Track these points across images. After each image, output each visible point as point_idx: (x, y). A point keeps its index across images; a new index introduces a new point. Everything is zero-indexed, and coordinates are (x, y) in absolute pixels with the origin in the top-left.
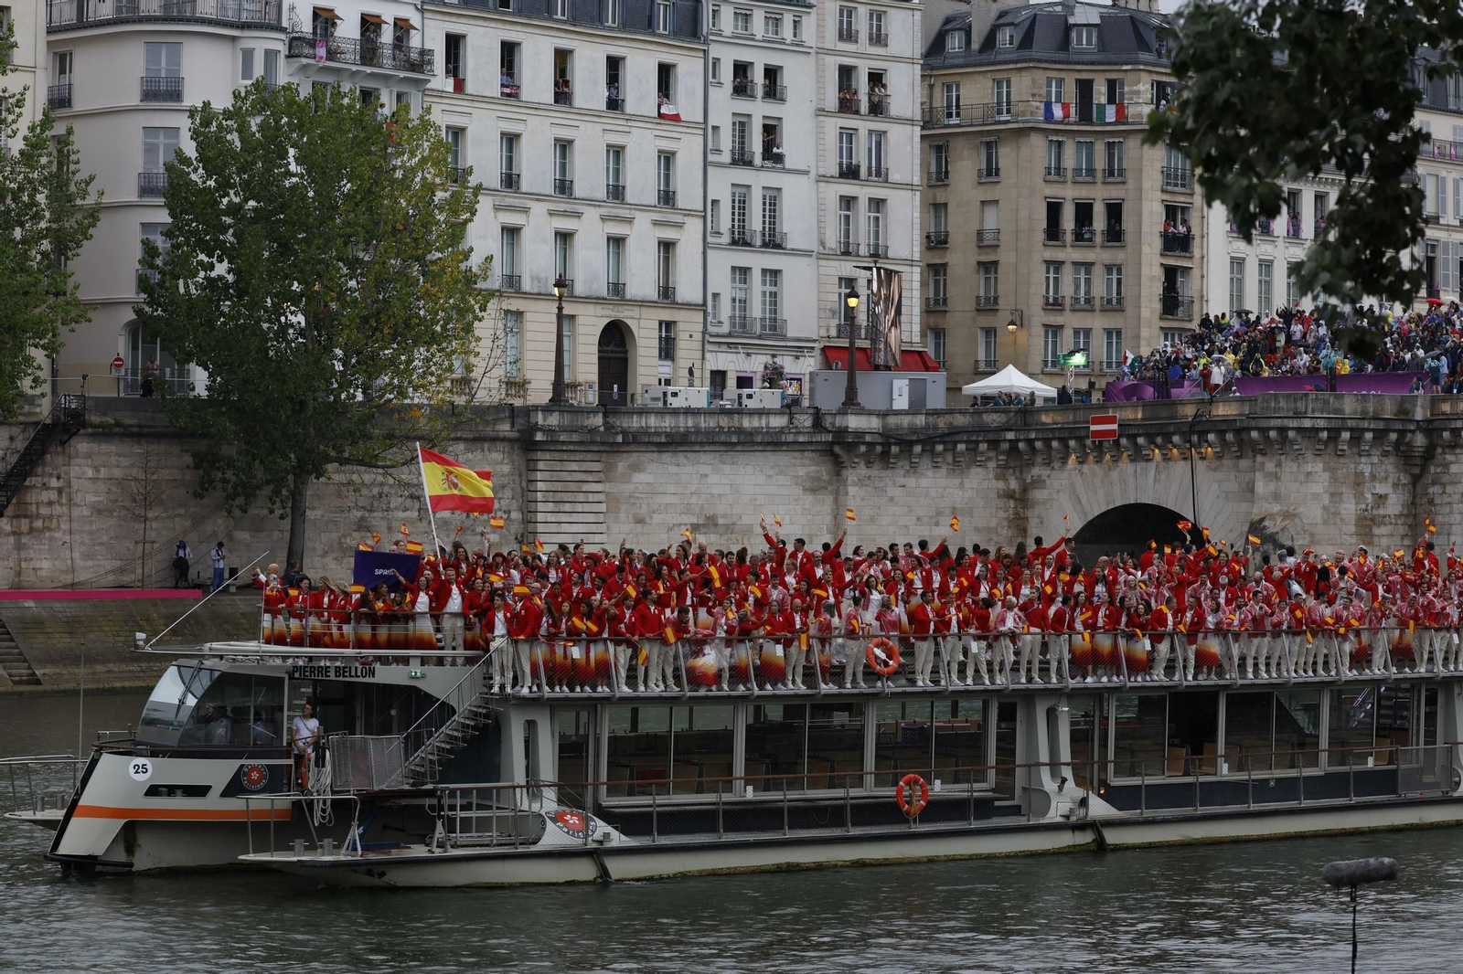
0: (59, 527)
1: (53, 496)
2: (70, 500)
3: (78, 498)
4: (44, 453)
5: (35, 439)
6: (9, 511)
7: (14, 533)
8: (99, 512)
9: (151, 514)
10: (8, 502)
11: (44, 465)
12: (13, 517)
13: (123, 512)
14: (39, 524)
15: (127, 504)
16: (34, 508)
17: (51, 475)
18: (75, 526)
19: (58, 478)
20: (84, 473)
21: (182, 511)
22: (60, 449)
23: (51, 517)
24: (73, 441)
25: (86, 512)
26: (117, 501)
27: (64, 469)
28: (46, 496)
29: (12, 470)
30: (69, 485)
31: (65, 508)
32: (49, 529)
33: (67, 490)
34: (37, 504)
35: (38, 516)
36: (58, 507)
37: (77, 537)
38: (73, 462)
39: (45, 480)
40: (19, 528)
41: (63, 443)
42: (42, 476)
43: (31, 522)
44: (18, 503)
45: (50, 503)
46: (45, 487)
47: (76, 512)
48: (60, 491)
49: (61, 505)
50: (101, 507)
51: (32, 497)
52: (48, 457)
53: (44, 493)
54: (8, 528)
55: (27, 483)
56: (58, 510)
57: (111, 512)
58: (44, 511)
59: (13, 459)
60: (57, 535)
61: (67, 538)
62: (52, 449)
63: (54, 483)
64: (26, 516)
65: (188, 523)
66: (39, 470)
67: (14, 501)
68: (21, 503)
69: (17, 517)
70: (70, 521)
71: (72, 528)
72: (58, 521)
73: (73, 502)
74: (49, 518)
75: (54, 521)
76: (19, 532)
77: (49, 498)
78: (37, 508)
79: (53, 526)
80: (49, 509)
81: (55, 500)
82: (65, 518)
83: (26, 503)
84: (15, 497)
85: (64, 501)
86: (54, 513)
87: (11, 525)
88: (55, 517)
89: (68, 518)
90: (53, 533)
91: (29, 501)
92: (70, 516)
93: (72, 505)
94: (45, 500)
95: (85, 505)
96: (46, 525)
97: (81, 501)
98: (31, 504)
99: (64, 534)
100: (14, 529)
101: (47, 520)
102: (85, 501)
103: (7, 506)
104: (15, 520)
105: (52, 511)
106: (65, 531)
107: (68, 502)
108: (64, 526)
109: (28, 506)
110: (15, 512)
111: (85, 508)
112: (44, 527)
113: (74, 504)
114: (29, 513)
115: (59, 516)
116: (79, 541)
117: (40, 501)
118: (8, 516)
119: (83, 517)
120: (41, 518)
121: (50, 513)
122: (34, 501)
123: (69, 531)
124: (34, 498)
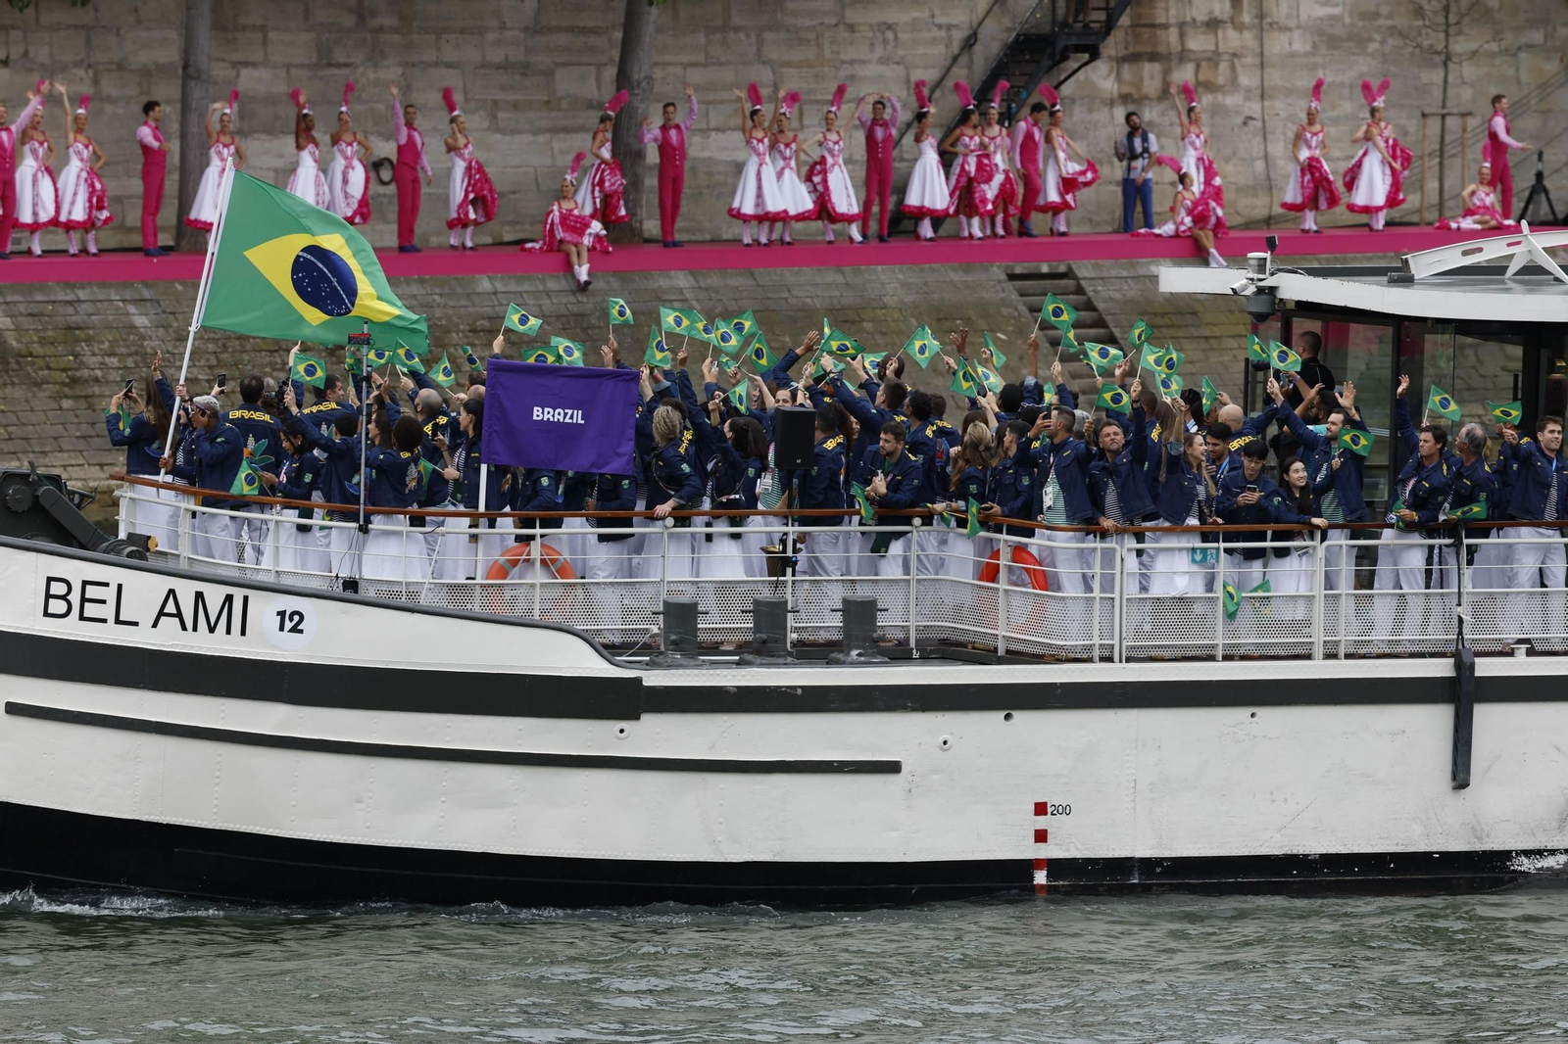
0: (1234, 81)
2: (1261, 15)
3: (1280, 11)
6: (1111, 47)
7: (1125, 98)
8: (1333, 42)
9: (1459, 46)
10: (1111, 23)
12: (1124, 60)
13: (1391, 42)
14: (1185, 74)
15: (1402, 22)
16: (1173, 35)
18: (1274, 78)
21: (1537, 36)
23: (1214, 58)
25: (1300, 44)
26: (1376, 15)
28: (1204, 6)
31: (1249, 38)
32: (1210, 87)
34: (1181, 25)
35: (1184, 56)
36: (1231, 33)
37: (1279, 105)
40: (1138, 85)
43: (1167, 72)
44: (1135, 26)
45: (1213, 24)
47: (1277, 44)
49: (1240, 28)
50: (1338, 30)
51: (1169, 9)
54: (1110, 86)
56: (1231, 39)
57: (1357, 40)
58: (1197, 43)
60: (1232, 100)
61: (1254, 108)
64: (1153, 57)
65: (1552, 67)
67: (1125, 20)
68: (1146, 26)
69: (1134, 58)
70: (1262, 66)
71: (1266, 84)
72: (1233, 68)
73: (1268, 20)
74: (1209, 59)
75: (1223, 66)
76: (1136, 96)
77: (1211, 12)
78: (1182, 35)
79: (1221, 80)
80: (1211, 39)
81: (1225, 17)
82: (1249, 60)
83: (1153, 26)
84: (1128, 10)
85: (1246, 18)
86: (1222, 49)
87: (1119, 78)
88: (1226, 57)
89: (1258, 60)
90: (1220, 97)
91: (1160, 20)
92: (1262, 54)
93: (1265, 27)
94: (1201, 17)
95: (1299, 27)
96: (1202, 77)
97: (1289, 17)
98: (1166, 26)
99: (1247, 98)
100: (1126, 90)
101: (1204, 64)
102: (1298, 16)
103: (1108, 33)
104: (1126, 68)
105: (1217, 44)
106: (1248, 91)
107: (1256, 21)
108: (1248, 79)
109: (1159, 32)
110: (1126, 48)
111: (1297, 33)
112: (1198, 84)
113: (1271, 24)
114: (1162, 49)
115: (1235, 55)
116: (1283, 115)
117: (1188, 19)
118: (1110, 58)
119: (1293, 55)
120: (1191, 60)
121: (1213, 48)
122: (1172, 21)
123: (1259, 92)
124: (1172, 12)
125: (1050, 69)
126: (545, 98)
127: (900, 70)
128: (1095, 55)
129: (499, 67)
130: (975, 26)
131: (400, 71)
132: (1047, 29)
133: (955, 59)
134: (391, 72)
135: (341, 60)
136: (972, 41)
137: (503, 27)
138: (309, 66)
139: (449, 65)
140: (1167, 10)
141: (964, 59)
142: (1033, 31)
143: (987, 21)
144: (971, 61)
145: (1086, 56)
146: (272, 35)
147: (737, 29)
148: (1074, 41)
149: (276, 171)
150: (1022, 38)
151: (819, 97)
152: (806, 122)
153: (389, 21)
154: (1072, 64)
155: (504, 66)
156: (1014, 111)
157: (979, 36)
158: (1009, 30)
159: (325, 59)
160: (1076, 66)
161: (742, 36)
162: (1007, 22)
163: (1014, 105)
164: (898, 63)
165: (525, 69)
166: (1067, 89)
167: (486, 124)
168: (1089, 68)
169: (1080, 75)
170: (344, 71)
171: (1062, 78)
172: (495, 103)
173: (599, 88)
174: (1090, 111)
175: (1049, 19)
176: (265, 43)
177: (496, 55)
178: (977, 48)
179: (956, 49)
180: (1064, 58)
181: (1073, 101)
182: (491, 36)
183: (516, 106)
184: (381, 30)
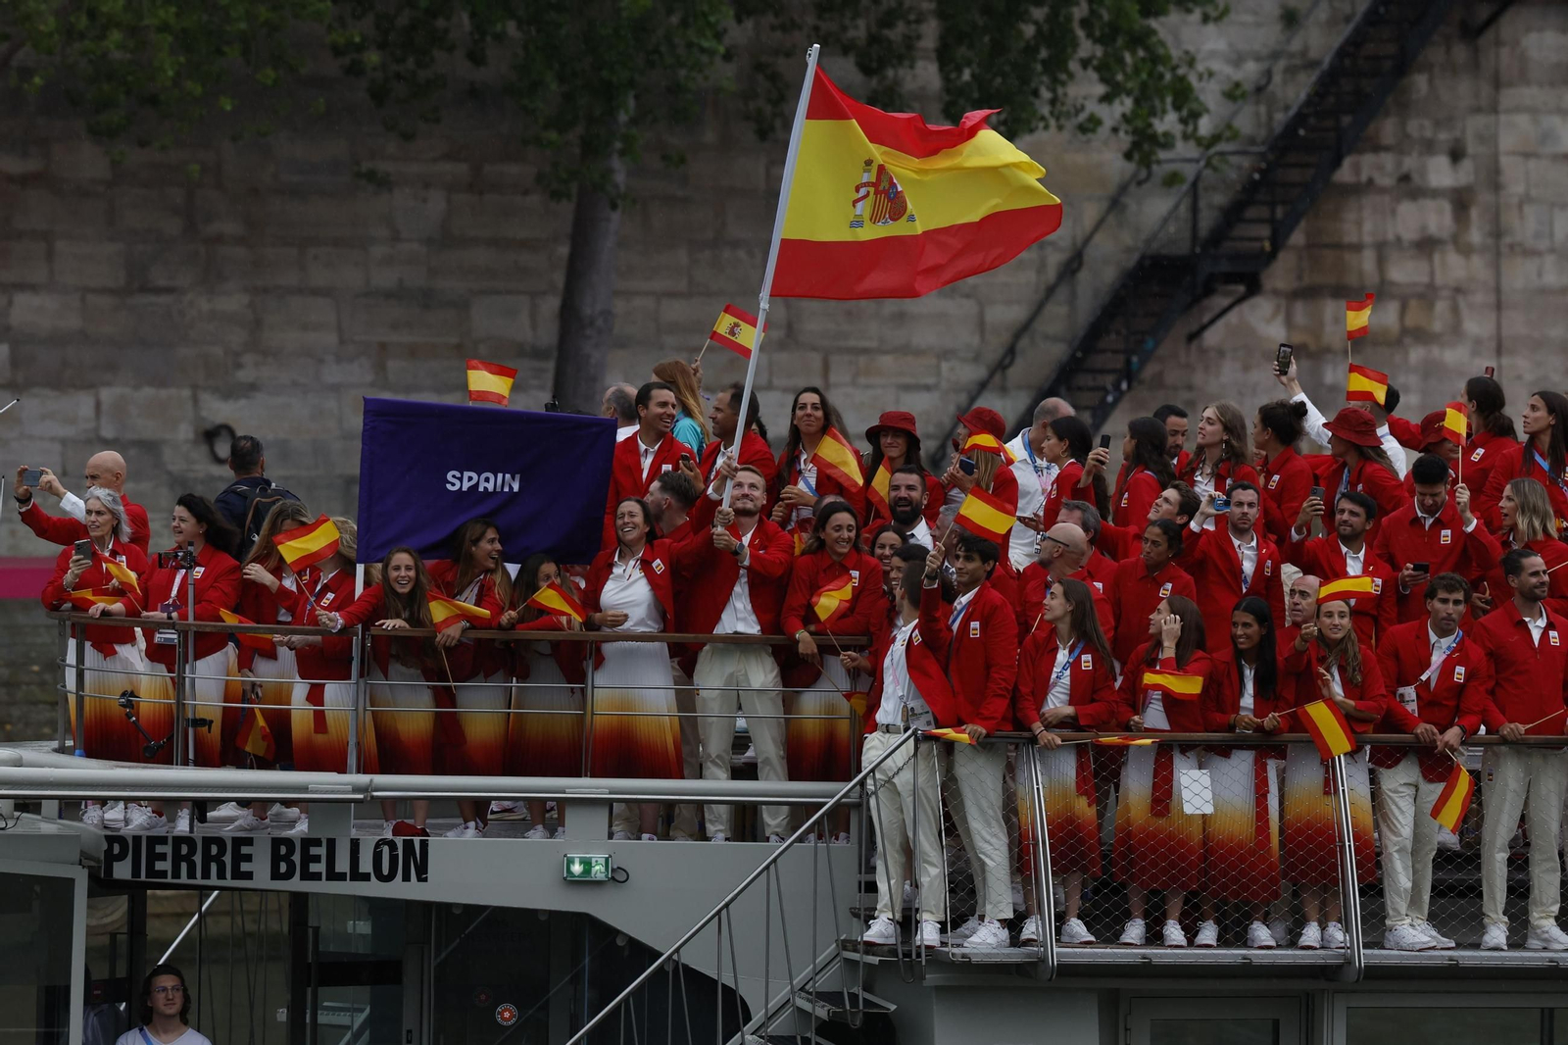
0: (1456, 330)
1: (1437, 218)
2: (1497, 233)
3: (1525, 227)
4: (1403, 66)
5: (1372, 19)
6: (1280, 274)
10: (1278, 242)
11: (1404, 108)
12: (1296, 295)
16: (1368, 262)
17: (1429, 147)
18: (1516, 324)
19: (1456, 155)
20: (1547, 137)
22: (1461, 53)
23: (1427, 295)
24: (1510, 24)
25: (1553, 275)
27: (1475, 124)
28: (1413, 219)
29: (1291, 128)
30: (1494, 179)
31: (1479, 266)
32: (1421, 336)
33: (1485, 197)
34: (1381, 248)
35: (1383, 291)
36: (1453, 258)
38: (1508, 97)
39: (1410, 163)
40: (1317, 329)
41: (1472, 33)
42: (1400, 149)
44: (1313, 246)
45: (1427, 245)
46: (1409, 187)
47: (1520, 275)
48: (1461, 201)
49: (1466, 251)
51: (1363, 223)
52: (1420, 82)
53: (1406, 208)
54: (1275, 332)
55: (1344, 174)
56: (1453, 267)
58: (1404, 272)
59: (1296, 92)
62: (1435, 54)
63: (1440, 173)
64: (1338, 292)
66: (1388, 129)
67: (1297, 238)
68: (1328, 248)
69: (1309, 293)
70: (1499, 306)
71: (1505, 332)
72: (1455, 310)
73: (1507, 240)
74: (1421, 296)
75: (1441, 307)
76: (1312, 347)
77: (1424, 228)
78: (1381, 262)
79: (1437, 326)
80: (1424, 266)
81: (1445, 234)
82: (1479, 298)
83: (1339, 246)
84: (1303, 224)
85: (1476, 236)
86: (1439, 280)
87: (1289, 323)
88: (1445, 293)
89: (1492, 299)
90: (1436, 351)
91: (1351, 237)
92: (1498, 290)
93: (1504, 250)
94: (1409, 234)
95: (1552, 250)
96: (1410, 321)
97: (1537, 235)
98: (1358, 248)
99: (1475, 353)
100: (1297, 338)
101: (1413, 303)
102: (1552, 235)
103: (1272, 256)
104: (1300, 309)
105: (1432, 274)
106: (1478, 342)
107: (1490, 241)
108: (1476, 326)
109: (1348, 256)
110: (1300, 278)
111: (1549, 261)
112: (1405, 331)
113: (1512, 247)
114: (1352, 280)
115: (1458, 290)
116: (1528, 377)
117: (1391, 237)
118: (1276, 293)
119: (1544, 291)
120: (1393, 297)
121: (1425, 279)
122: (1367, 239)
123: (1493, 345)
124: (1368, 226)
125: (1189, 307)
126: (454, 340)
127: (969, 307)
128: (1254, 288)
129: (389, 295)
130: (1079, 241)
131: (245, 299)
132: (1183, 248)
133: (1051, 291)
134: (233, 302)
135: (162, 282)
136: (1075, 265)
137: (396, 237)
138: (111, 292)
139: (316, 292)
140: (1359, 224)
141: (1062, 293)
142: (1164, 252)
143: (1098, 238)
144: (1073, 296)
145: (1241, 289)
146: (60, 245)
147: (735, 244)
148: (1224, 267)
149: (64, 442)
150: (1147, 263)
151: (852, 343)
152: (833, 378)
153: (230, 227)
154: (1220, 301)
155: (397, 294)
156: (1135, 367)
157: (1086, 258)
158: (1128, 250)
159: (137, 282)
160: (1225, 302)
161: (742, 254)
162: (1127, 239)
163: (1135, 359)
164: (968, 296)
165: (427, 299)
166: (1212, 337)
167: (369, 378)
168: (1245, 307)
169: (1232, 317)
170: (163, 299)
171: (1206, 319)
172: (383, 346)
173: (534, 326)
174: (1246, 368)
175: (1187, 234)
176: (50, 255)
177: (385, 278)
178: (1083, 276)
179: (1051, 274)
180: (1209, 291)
181: (1221, 353)
182: (378, 251)
183: (413, 352)
184: (219, 239)
